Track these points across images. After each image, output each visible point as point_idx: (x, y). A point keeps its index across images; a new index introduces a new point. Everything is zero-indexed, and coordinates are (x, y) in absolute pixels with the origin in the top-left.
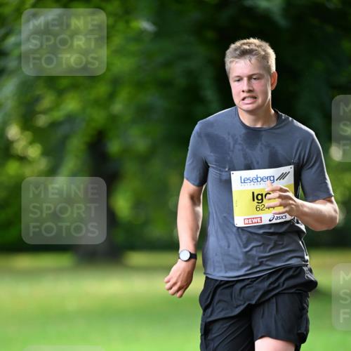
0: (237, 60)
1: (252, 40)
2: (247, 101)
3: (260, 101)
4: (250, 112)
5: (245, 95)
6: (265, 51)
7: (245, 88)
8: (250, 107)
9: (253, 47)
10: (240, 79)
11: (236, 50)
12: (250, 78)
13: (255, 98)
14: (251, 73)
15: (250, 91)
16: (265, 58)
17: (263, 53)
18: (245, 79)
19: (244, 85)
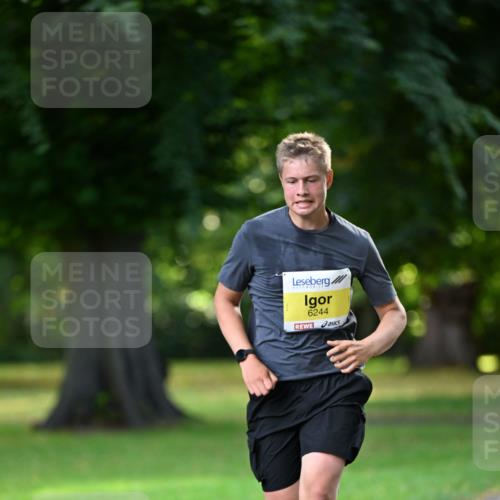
0: (292, 160)
1: (306, 135)
2: (301, 205)
3: (316, 205)
4: (305, 217)
5: (300, 199)
6: (321, 148)
7: (301, 192)
8: (305, 211)
9: (309, 145)
10: (294, 181)
11: (290, 147)
12: (306, 180)
13: (311, 202)
14: (306, 175)
15: (305, 195)
16: (322, 157)
17: (319, 152)
18: (301, 182)
19: (299, 188)
